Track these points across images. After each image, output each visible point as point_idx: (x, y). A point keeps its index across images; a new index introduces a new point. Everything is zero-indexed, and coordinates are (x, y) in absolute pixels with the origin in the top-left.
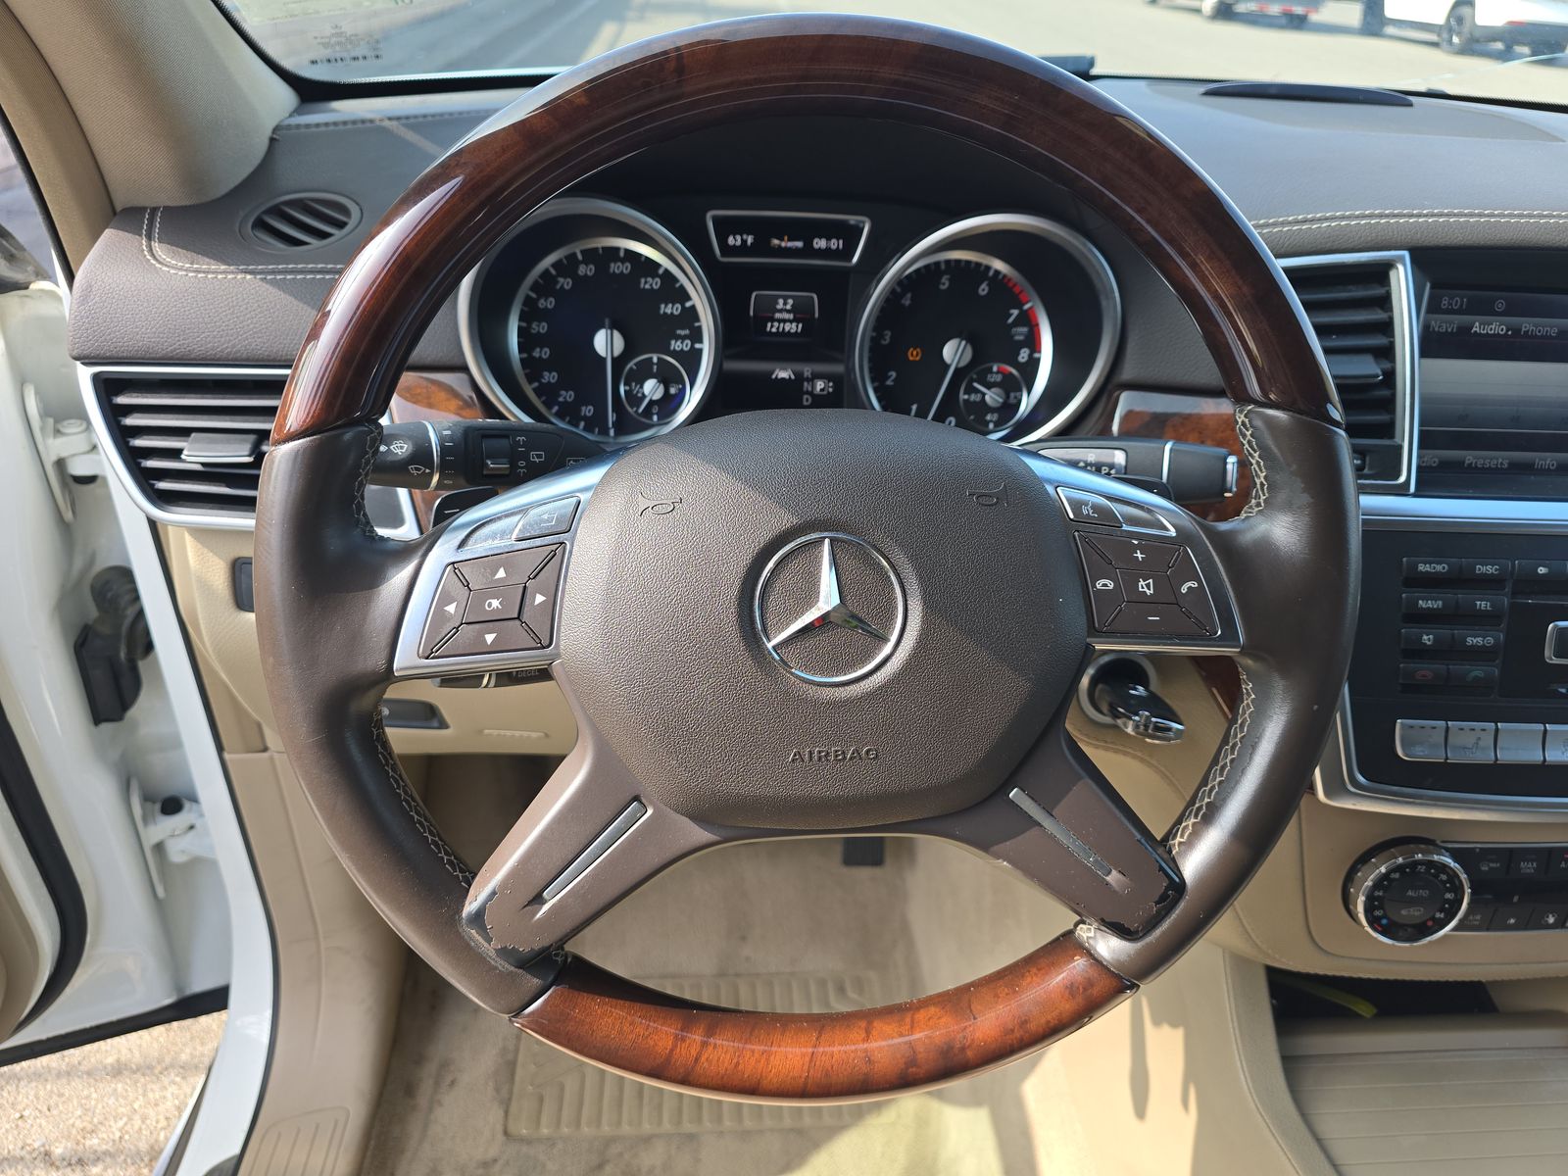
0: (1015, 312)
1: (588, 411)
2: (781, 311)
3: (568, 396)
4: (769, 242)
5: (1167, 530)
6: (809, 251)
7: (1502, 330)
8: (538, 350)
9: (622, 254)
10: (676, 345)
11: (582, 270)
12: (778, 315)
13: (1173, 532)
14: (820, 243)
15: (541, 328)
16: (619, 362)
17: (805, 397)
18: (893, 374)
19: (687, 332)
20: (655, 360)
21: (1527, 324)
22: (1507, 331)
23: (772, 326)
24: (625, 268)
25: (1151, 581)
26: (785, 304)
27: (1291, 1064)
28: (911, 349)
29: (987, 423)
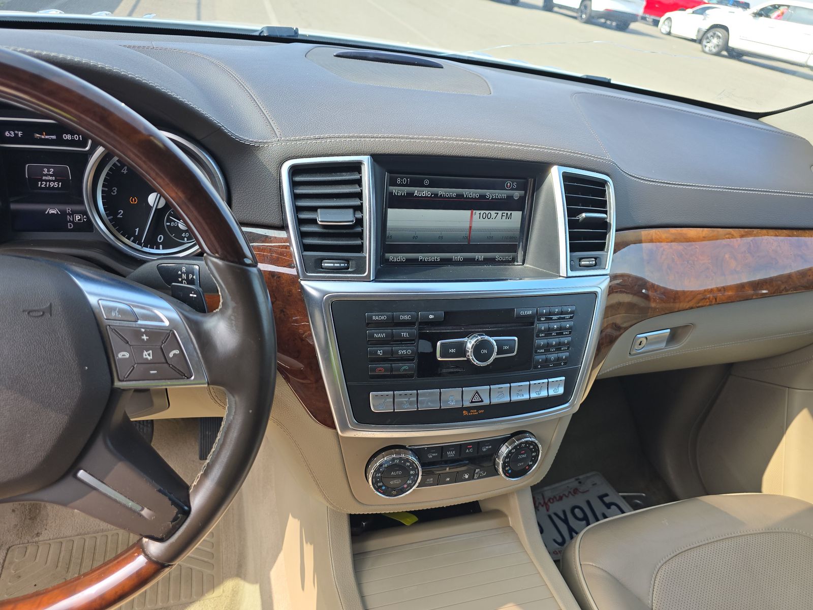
2: (46, 175)
4: (34, 135)
5: (162, 321)
6: (60, 141)
7: (429, 194)
12: (44, 178)
13: (167, 323)
14: (67, 137)
17: (69, 224)
18: (121, 212)
21: (441, 191)
22: (432, 194)
23: (41, 184)
25: (151, 352)
26: (49, 171)
27: (359, 558)
28: (131, 198)
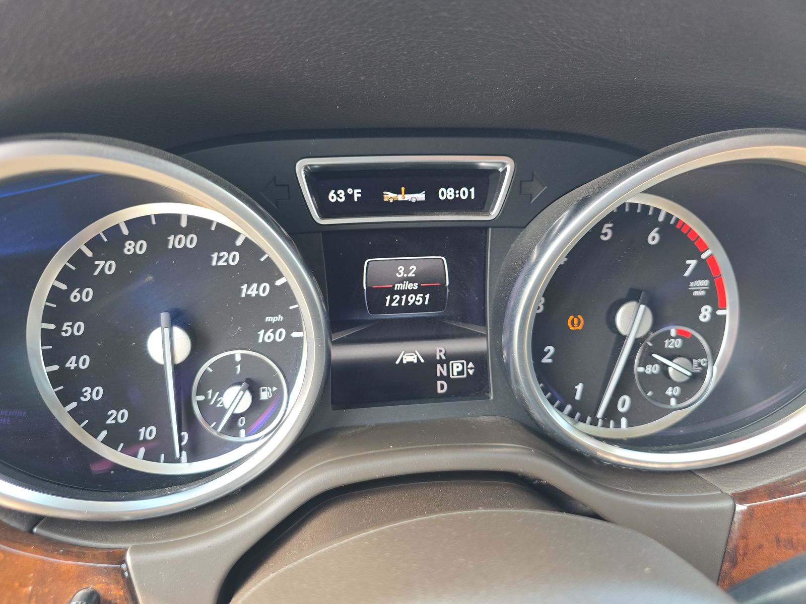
0: (692, 263)
1: (148, 433)
2: (401, 281)
3: (119, 416)
6: (433, 204)
8: (74, 358)
9: (184, 223)
10: (266, 336)
11: (129, 248)
12: (398, 286)
14: (447, 194)
15: (75, 329)
16: (184, 372)
17: (439, 383)
18: (551, 349)
19: (280, 318)
20: (238, 358)
23: (392, 300)
24: (190, 241)
26: (407, 271)
28: (572, 317)
29: (668, 398)
